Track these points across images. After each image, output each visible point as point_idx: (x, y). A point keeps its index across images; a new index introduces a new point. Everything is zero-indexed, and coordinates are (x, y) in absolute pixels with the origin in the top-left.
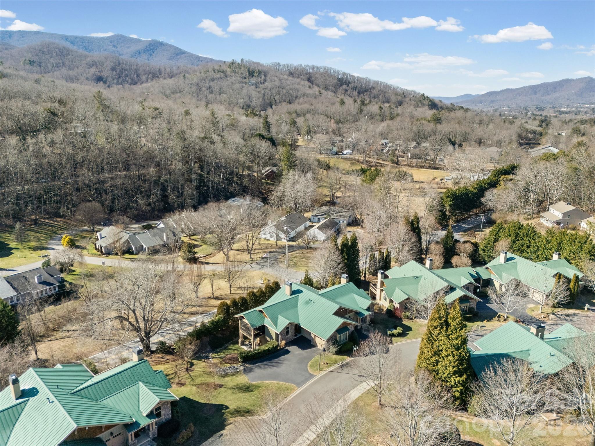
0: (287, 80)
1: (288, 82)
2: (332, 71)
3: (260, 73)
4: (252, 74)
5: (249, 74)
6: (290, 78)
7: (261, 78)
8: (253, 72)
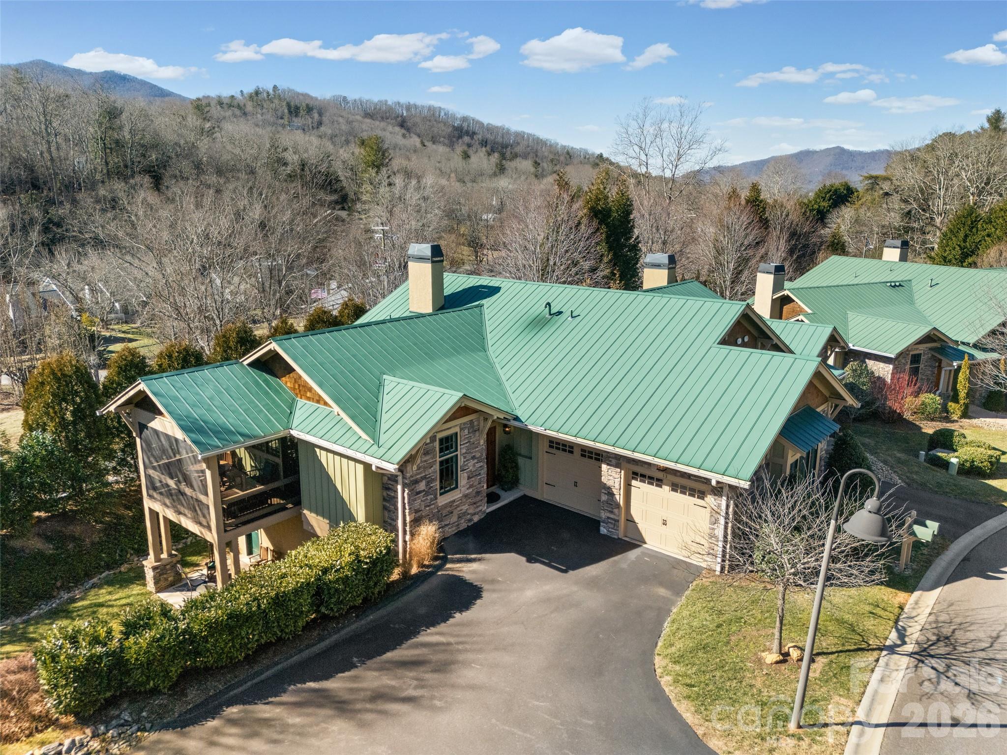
0: (361, 122)
1: (364, 127)
2: (442, 114)
3: (309, 109)
4: (294, 111)
5: (290, 112)
6: (368, 121)
7: (313, 118)
8: (297, 108)
